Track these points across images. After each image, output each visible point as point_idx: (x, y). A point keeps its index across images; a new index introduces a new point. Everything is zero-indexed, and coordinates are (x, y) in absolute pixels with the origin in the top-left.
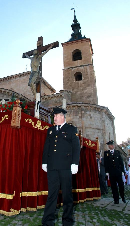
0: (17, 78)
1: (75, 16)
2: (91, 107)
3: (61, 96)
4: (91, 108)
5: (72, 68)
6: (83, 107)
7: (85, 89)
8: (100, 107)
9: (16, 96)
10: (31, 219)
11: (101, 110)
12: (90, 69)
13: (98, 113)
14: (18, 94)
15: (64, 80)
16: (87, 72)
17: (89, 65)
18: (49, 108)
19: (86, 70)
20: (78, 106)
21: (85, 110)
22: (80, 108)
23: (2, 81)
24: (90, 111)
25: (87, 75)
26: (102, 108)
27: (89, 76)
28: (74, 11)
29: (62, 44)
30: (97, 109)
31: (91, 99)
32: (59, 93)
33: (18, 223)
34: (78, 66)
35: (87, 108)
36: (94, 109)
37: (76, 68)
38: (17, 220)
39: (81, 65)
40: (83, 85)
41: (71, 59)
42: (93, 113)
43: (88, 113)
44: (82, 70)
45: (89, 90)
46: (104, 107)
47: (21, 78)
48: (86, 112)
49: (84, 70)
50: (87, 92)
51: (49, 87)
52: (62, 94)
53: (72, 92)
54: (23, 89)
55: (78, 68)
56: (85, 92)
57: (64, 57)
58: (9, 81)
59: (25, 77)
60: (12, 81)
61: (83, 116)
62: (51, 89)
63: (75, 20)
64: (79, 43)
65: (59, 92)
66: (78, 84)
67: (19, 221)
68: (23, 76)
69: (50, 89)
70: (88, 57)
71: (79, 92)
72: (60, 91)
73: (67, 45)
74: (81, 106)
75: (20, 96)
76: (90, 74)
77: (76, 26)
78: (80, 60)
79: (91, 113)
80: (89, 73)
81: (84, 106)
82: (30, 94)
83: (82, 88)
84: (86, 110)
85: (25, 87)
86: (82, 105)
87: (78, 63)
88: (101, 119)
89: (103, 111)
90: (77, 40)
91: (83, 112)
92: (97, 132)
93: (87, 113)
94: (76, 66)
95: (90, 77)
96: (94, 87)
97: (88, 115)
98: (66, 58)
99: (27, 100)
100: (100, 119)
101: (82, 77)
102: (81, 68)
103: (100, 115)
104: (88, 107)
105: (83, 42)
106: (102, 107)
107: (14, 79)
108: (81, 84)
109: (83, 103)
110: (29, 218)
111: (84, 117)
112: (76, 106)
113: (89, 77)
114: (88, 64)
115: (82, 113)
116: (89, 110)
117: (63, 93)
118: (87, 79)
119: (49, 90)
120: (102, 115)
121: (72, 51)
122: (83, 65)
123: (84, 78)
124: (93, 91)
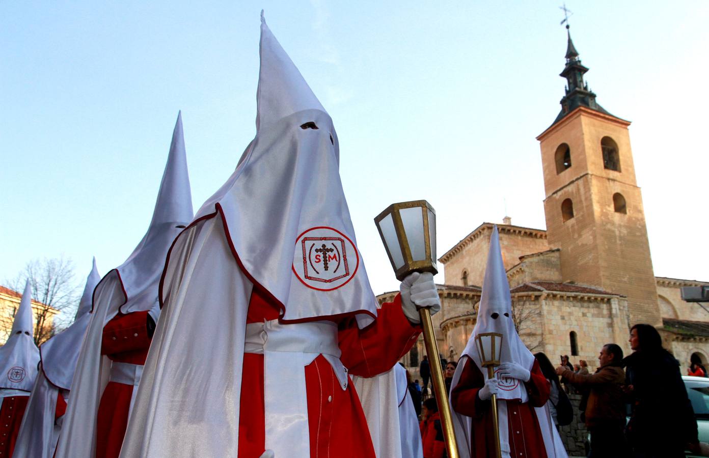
0: (469, 244)
1: (570, 41)
5: (556, 192)
7: (580, 236)
11: (537, 297)
12: (584, 187)
15: (547, 224)
16: (580, 196)
17: (582, 179)
19: (578, 190)
25: (581, 201)
27: (585, 204)
28: (568, 27)
29: (536, 138)
31: (590, 257)
34: (566, 184)
36: (518, 300)
37: (562, 191)
39: (571, 180)
40: (576, 227)
41: (555, 172)
44: (572, 192)
45: (586, 237)
47: (474, 243)
49: (574, 191)
50: (584, 242)
53: (560, 248)
55: (565, 189)
56: (580, 244)
57: (543, 168)
58: (460, 252)
60: (464, 252)
63: (571, 53)
64: (564, 124)
66: (568, 228)
68: (478, 237)
70: (581, 157)
71: (572, 246)
73: (546, 137)
76: (586, 199)
78: (569, 169)
80: (583, 198)
83: (576, 236)
87: (567, 175)
90: (568, 114)
94: (563, 186)
95: (587, 206)
96: (594, 228)
98: (547, 172)
101: (574, 210)
102: (570, 188)
105: (571, 119)
107: (467, 248)
108: (573, 226)
113: (585, 207)
114: (582, 175)
117: (522, 264)
118: (581, 213)
121: (555, 150)
122: (574, 179)
123: (576, 210)
124: (591, 237)
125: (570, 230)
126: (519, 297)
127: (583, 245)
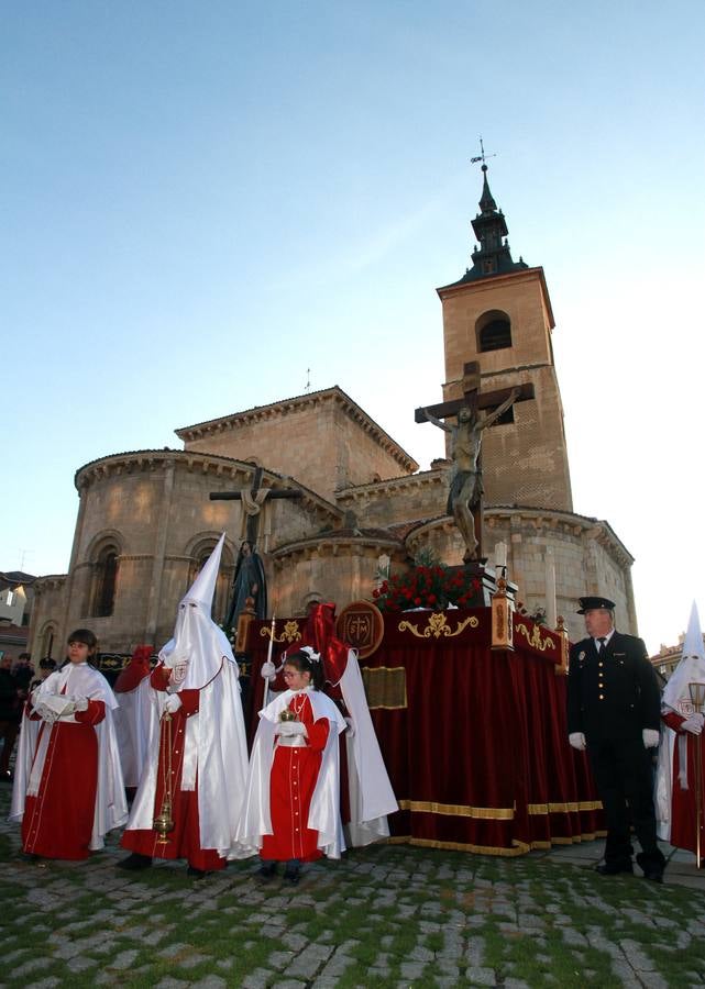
0: (275, 418)
1: (486, 186)
2: (545, 519)
3: (437, 480)
4: (547, 525)
6: (516, 521)
7: (525, 454)
8: (580, 520)
9: (271, 482)
10: (320, 907)
11: (585, 530)
12: (543, 383)
13: (572, 542)
14: (279, 477)
17: (540, 369)
18: (394, 525)
20: (498, 515)
21: (524, 531)
22: (507, 523)
23: (217, 431)
24: (544, 535)
26: (587, 524)
27: (540, 409)
28: (484, 168)
29: (437, 290)
30: (567, 527)
31: (547, 491)
32: (428, 472)
33: (269, 922)
34: (497, 370)
35: (533, 523)
36: (557, 527)
37: (492, 379)
38: (266, 913)
39: (512, 367)
40: (517, 439)
41: (474, 348)
42: (552, 542)
43: (537, 540)
45: (539, 459)
46: (593, 520)
47: (287, 418)
48: (528, 540)
50: (534, 466)
51: (392, 452)
52: (438, 473)
54: (297, 459)
55: (497, 377)
56: (523, 468)
57: (446, 337)
58: (244, 427)
59: (304, 414)
60: (255, 428)
61: (515, 553)
62: (401, 458)
63: (487, 202)
64: (499, 285)
65: (430, 469)
66: (498, 438)
67: (272, 915)
68: (295, 411)
69: (396, 459)
70: (536, 338)
71: (504, 468)
72: (432, 465)
73: (458, 293)
74: (509, 519)
75: (286, 483)
77: (490, 224)
78: (507, 350)
79: (545, 541)
81: (522, 518)
82: (322, 475)
83: (515, 453)
84: (529, 532)
85: (302, 452)
86: (513, 512)
87: (495, 360)
88: (584, 562)
89: (589, 533)
90: (493, 276)
91: (517, 538)
92: (568, 609)
93: (531, 543)
94: (490, 371)
95: (545, 413)
96: (559, 449)
97: (535, 550)
99: (313, 498)
100: (579, 565)
101: (515, 414)
102: (509, 378)
103: (581, 549)
104: (535, 519)
105: (515, 282)
106: (585, 518)
107: (264, 424)
108: (510, 437)
109: (515, 507)
110: (312, 906)
111: (520, 558)
112: (492, 515)
113: (540, 413)
114: (534, 364)
115: (514, 541)
116: (541, 531)
117: (443, 472)
118: (532, 421)
119: (393, 460)
120: (585, 548)
121: (477, 316)
122: (517, 367)
123: (519, 414)
124: (553, 462)
125: (503, 441)
126: (559, 522)
127: (529, 470)
